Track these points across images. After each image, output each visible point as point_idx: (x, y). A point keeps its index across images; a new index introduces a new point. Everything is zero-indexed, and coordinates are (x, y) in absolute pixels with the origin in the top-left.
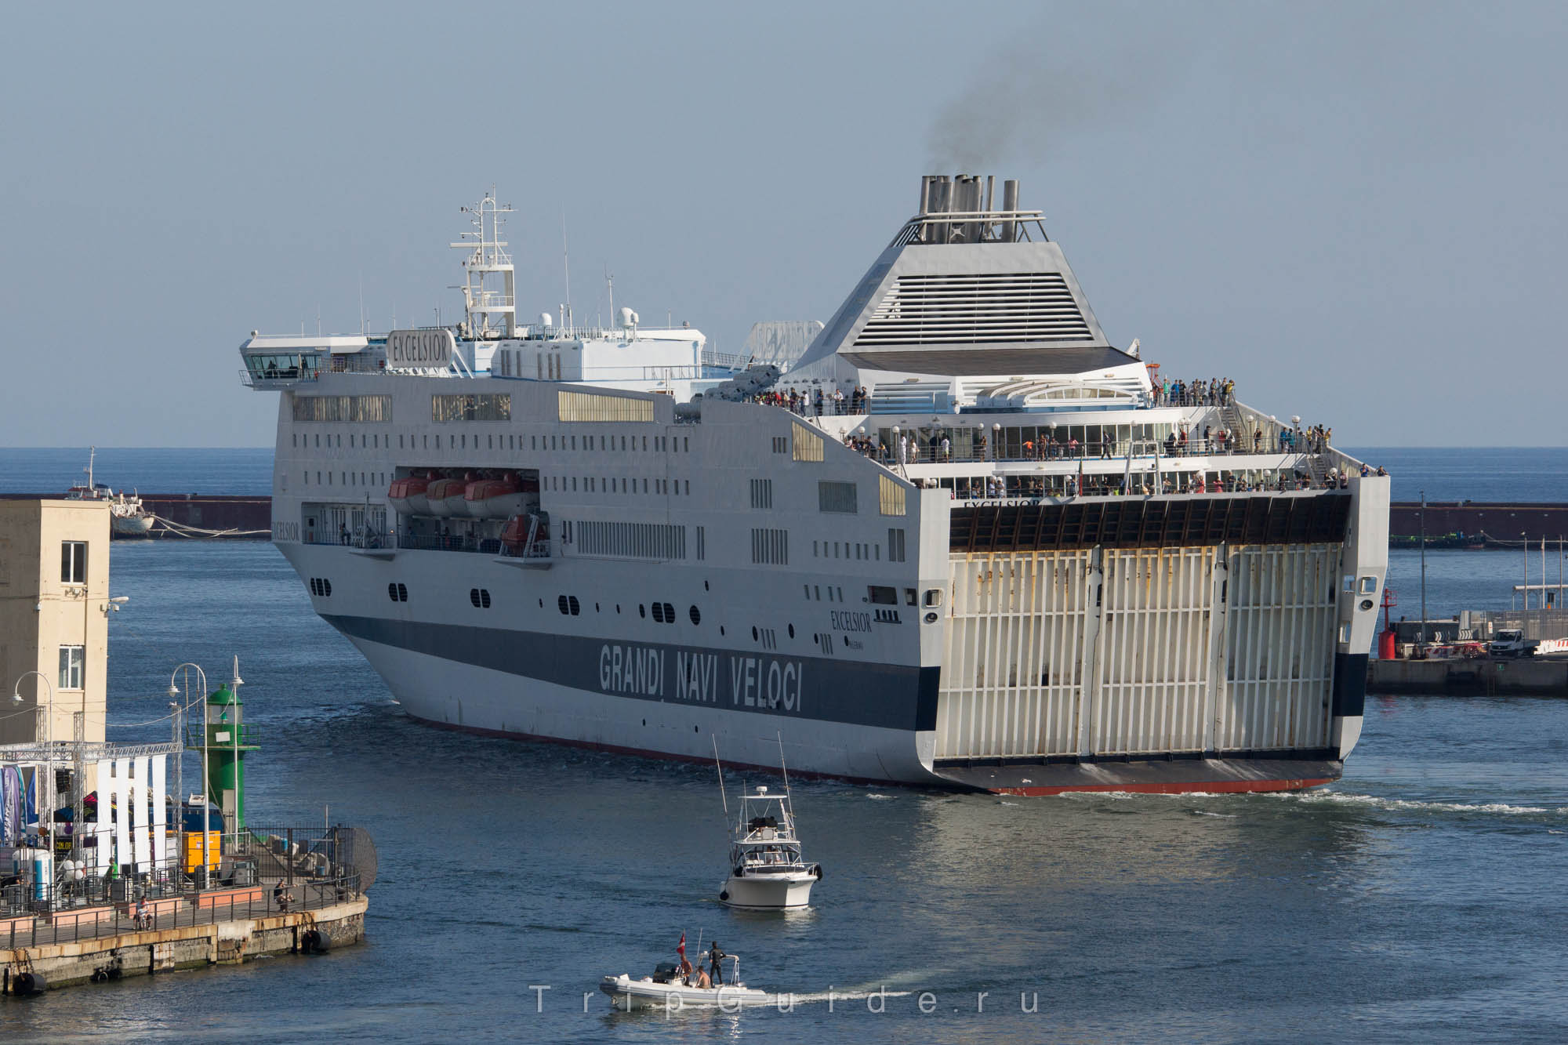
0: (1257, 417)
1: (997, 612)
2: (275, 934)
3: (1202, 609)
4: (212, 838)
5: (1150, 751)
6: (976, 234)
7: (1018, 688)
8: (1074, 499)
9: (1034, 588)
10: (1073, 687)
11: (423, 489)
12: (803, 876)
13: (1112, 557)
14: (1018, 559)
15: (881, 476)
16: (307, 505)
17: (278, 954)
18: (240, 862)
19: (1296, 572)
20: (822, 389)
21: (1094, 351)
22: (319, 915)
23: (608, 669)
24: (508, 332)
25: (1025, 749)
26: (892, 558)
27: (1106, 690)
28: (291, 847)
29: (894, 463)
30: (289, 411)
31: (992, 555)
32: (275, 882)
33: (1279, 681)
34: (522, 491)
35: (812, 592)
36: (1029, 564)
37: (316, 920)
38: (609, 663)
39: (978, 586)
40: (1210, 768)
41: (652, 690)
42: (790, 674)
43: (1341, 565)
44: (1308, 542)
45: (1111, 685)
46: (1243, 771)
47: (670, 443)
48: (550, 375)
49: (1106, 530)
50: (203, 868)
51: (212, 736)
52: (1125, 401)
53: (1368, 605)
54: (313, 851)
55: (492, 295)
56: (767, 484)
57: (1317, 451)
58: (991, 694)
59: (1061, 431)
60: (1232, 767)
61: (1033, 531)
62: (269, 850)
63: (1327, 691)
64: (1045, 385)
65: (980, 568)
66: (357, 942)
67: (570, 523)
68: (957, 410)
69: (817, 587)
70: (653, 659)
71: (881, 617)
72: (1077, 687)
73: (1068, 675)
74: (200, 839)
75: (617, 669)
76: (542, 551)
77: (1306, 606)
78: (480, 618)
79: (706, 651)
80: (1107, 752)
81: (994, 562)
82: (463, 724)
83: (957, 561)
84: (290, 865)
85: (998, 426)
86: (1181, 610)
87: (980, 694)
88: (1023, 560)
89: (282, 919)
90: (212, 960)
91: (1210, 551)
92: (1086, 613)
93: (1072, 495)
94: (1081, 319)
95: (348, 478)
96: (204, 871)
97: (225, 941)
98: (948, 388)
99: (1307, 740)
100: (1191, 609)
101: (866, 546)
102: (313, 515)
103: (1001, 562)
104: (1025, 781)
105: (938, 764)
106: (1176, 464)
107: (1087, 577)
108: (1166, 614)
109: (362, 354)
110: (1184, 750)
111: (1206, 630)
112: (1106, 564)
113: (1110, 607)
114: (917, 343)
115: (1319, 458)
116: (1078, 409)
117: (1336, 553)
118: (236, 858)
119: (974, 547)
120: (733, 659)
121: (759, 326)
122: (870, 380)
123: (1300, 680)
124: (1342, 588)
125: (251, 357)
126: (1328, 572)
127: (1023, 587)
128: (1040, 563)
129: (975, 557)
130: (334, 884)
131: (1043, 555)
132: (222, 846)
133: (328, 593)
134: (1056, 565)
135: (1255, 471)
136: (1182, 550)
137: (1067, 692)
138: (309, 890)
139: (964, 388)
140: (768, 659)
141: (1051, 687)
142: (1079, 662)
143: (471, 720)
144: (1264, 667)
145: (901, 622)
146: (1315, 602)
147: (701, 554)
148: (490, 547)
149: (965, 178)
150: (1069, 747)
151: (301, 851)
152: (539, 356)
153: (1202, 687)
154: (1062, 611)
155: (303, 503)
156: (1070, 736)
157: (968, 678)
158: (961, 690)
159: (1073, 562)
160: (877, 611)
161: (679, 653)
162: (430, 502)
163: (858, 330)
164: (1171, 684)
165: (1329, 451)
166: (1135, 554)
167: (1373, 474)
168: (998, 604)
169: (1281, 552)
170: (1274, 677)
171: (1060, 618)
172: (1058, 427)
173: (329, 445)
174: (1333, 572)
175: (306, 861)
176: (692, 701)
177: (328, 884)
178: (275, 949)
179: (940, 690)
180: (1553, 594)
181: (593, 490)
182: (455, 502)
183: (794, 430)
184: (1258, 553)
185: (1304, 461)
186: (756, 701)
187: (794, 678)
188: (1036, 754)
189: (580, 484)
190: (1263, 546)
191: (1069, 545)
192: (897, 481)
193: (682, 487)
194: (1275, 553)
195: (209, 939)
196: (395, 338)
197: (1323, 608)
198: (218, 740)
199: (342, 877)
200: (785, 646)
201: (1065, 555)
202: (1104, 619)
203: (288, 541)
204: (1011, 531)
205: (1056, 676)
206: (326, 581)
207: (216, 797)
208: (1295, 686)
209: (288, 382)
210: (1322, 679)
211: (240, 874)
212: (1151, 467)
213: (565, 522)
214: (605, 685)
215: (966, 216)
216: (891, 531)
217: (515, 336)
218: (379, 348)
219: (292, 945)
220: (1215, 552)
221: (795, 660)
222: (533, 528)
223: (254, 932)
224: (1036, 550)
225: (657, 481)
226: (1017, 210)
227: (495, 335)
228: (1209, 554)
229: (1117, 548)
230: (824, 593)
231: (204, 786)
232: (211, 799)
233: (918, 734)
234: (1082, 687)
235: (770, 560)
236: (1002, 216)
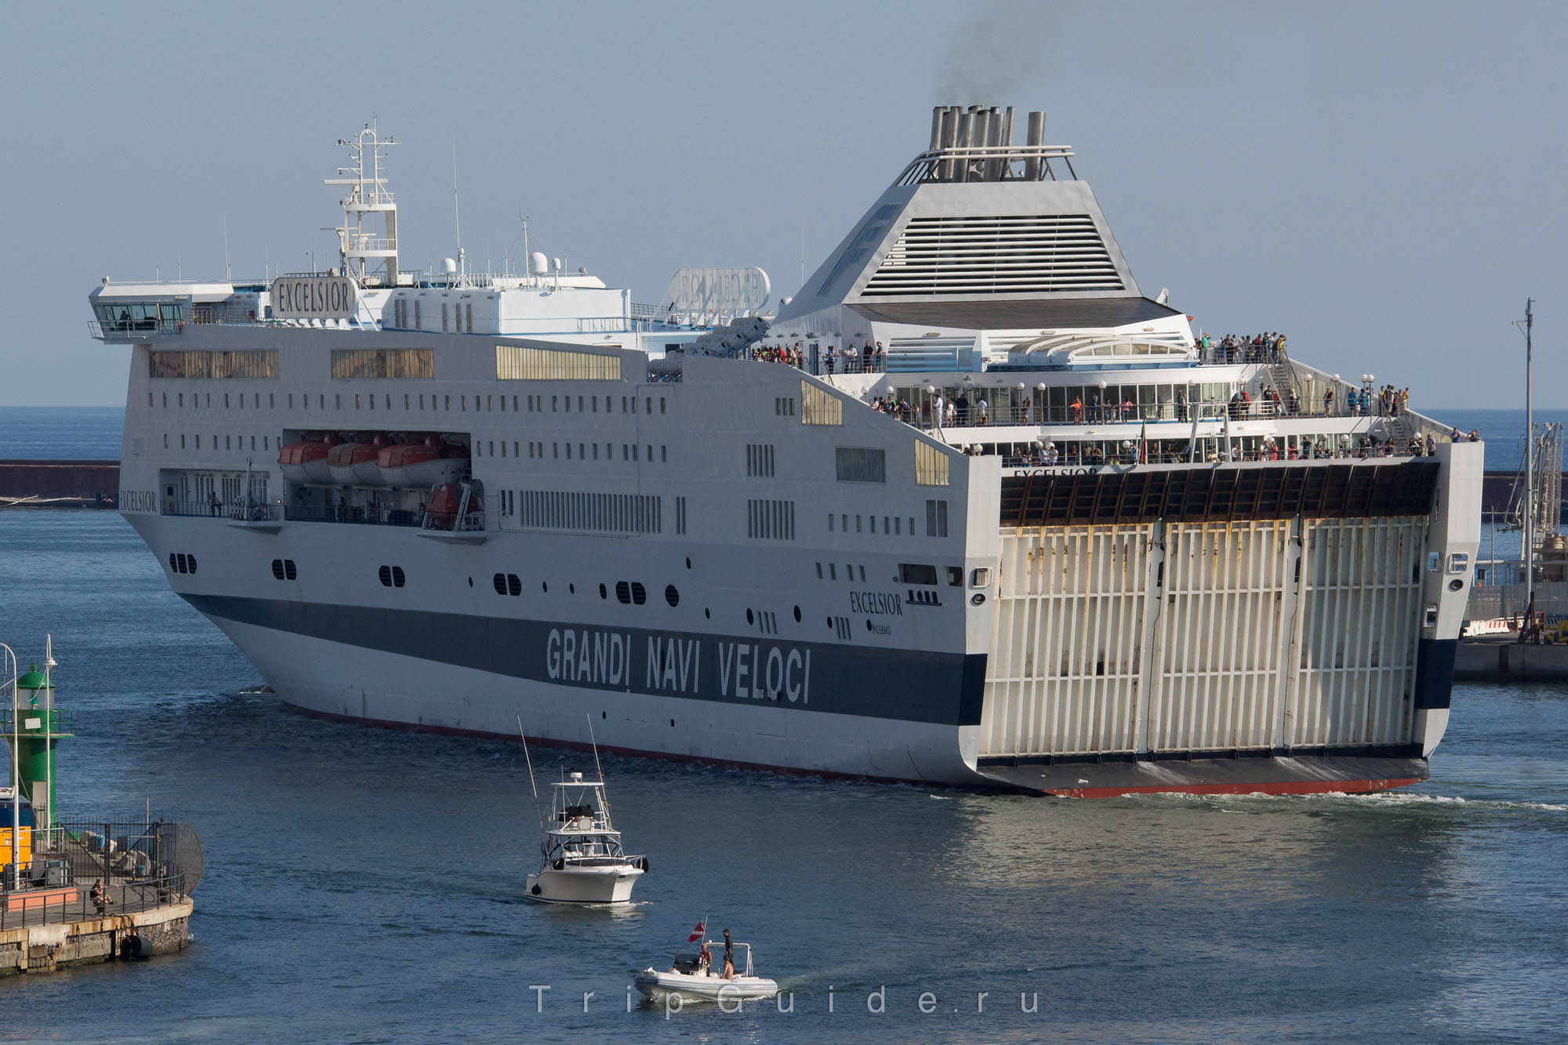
0: (1315, 374)
1: (1048, 593)
2: (92, 939)
3: (1274, 589)
4: (22, 835)
5: (1215, 747)
6: (996, 171)
7: (1070, 678)
8: (1134, 467)
9: (1090, 566)
10: (1130, 676)
11: (323, 454)
12: (627, 870)
13: (1175, 531)
14: (1073, 534)
15: (917, 442)
16: (165, 472)
17: (92, 963)
18: (52, 861)
19: (1377, 549)
20: (819, 344)
21: (1126, 302)
22: (140, 919)
23: (557, 655)
24: (389, 279)
25: (1077, 746)
26: (931, 532)
27: (1166, 680)
28: (108, 845)
29: (929, 427)
30: (144, 368)
31: (1044, 530)
32: (92, 882)
33: (1357, 669)
34: (447, 457)
35: (826, 571)
36: (1085, 539)
37: (136, 925)
38: (560, 649)
39: (1028, 565)
40: (1281, 767)
41: (615, 680)
42: (794, 662)
43: (1426, 540)
44: (1391, 515)
45: (1173, 675)
46: (1320, 771)
47: (642, 404)
48: (459, 327)
49: (1170, 502)
50: (12, 867)
51: (22, 723)
52: (1179, 358)
53: (1457, 585)
54: (133, 848)
55: (369, 237)
56: (769, 451)
57: (1393, 414)
58: (1040, 684)
59: (1112, 391)
60: (1306, 766)
61: (1090, 502)
62: (84, 848)
63: (1409, 681)
64: (1089, 341)
65: (1030, 545)
66: (181, 949)
67: (511, 493)
68: (984, 367)
69: (832, 566)
70: (616, 644)
71: (916, 599)
72: (1136, 676)
73: (1125, 664)
74: (9, 836)
75: (569, 656)
76: (475, 524)
77: (1387, 586)
78: (390, 599)
79: (686, 637)
80: (1167, 749)
81: (1046, 537)
82: (368, 716)
83: (1005, 536)
84: (107, 864)
85: (1043, 386)
86: (1250, 590)
87: (1028, 685)
88: (1078, 535)
89: (99, 922)
90: (22, 968)
91: (1283, 525)
92: (1146, 594)
93: (1132, 462)
94: (1111, 267)
95: (222, 442)
96: (13, 870)
97: (36, 947)
98: (972, 343)
99: (1385, 734)
100: (1262, 590)
101: (897, 519)
102: (173, 483)
103: (1054, 537)
104: (1081, 781)
105: (982, 762)
106: (1239, 428)
107: (1148, 554)
108: (1234, 595)
109: (226, 304)
110: (1251, 746)
111: (1278, 614)
112: (1169, 539)
113: (1173, 588)
114: (931, 293)
115: (1395, 422)
116: (1128, 367)
117: (1421, 527)
118: (48, 856)
119: (1024, 521)
120: (721, 644)
121: (683, 273)
122: (885, 335)
123: (1380, 669)
124: (1427, 567)
125: (101, 306)
126: (1412, 548)
127: (1077, 565)
128: (1097, 538)
129: (1025, 532)
130: (156, 885)
131: (1100, 530)
132: (33, 842)
133: (193, 570)
134: (1114, 541)
135: (1326, 436)
136: (1253, 524)
137: (1124, 682)
138: (128, 891)
139: (991, 344)
140: (766, 646)
141: (1106, 677)
142: (1137, 649)
143: (376, 712)
144: (1340, 654)
145: (940, 605)
146: (1398, 580)
147: (681, 526)
148: (401, 518)
149: (979, 109)
150: (1125, 743)
151: (120, 848)
152: (444, 306)
153: (1273, 677)
154: (1120, 591)
155: (162, 470)
156: (1126, 731)
157: (1015, 666)
158: (1008, 680)
159: (1133, 537)
160: (911, 593)
161: (650, 639)
162: (331, 468)
163: (866, 278)
164: (1238, 673)
165: (1407, 414)
166: (1201, 529)
167: (1465, 440)
168: (1049, 584)
169: (1361, 526)
170: (1351, 665)
171: (1117, 599)
172: (1108, 387)
173: (196, 405)
174: (1418, 548)
175: (125, 859)
176: (668, 691)
177: (148, 885)
178: (91, 955)
179: (987, 680)
180: (1483, 571)
181: (541, 455)
182: (366, 469)
183: (803, 389)
184: (1336, 527)
185: (1379, 425)
186: (750, 692)
187: (799, 666)
188: (1088, 751)
189: (524, 450)
190: (1341, 520)
191: (1128, 518)
192: (938, 447)
193: (657, 453)
194: (1354, 528)
195: (19, 944)
196: (281, 286)
197: (1406, 589)
198: (27, 727)
199: (164, 877)
200: (788, 630)
201: (1124, 529)
202: (1166, 600)
203: (142, 512)
204: (1066, 503)
205: (1112, 664)
206: (190, 556)
207: (26, 790)
208: (1374, 674)
209: (145, 335)
210: (1404, 668)
211: (53, 874)
212: (1219, 431)
213: (503, 492)
214: (553, 673)
215: (984, 151)
216: (931, 503)
217: (399, 283)
218: (249, 297)
219: (110, 952)
220: (1289, 526)
221: (801, 646)
222: (465, 497)
223: (68, 937)
224: (1092, 524)
225: (626, 447)
226: (1043, 145)
227: (376, 282)
228: (1282, 529)
229: (1181, 521)
230: (842, 573)
231: (13, 778)
232: (21, 792)
233: (962, 728)
234: (1140, 676)
235: (771, 534)
236: (1023, 152)
